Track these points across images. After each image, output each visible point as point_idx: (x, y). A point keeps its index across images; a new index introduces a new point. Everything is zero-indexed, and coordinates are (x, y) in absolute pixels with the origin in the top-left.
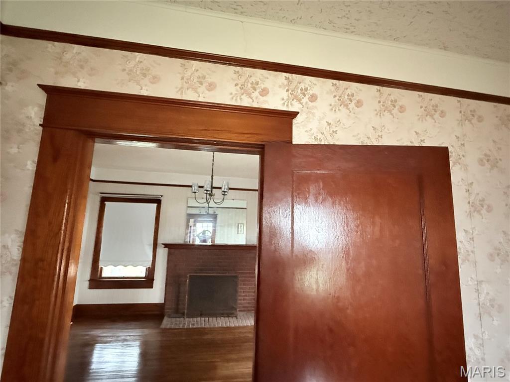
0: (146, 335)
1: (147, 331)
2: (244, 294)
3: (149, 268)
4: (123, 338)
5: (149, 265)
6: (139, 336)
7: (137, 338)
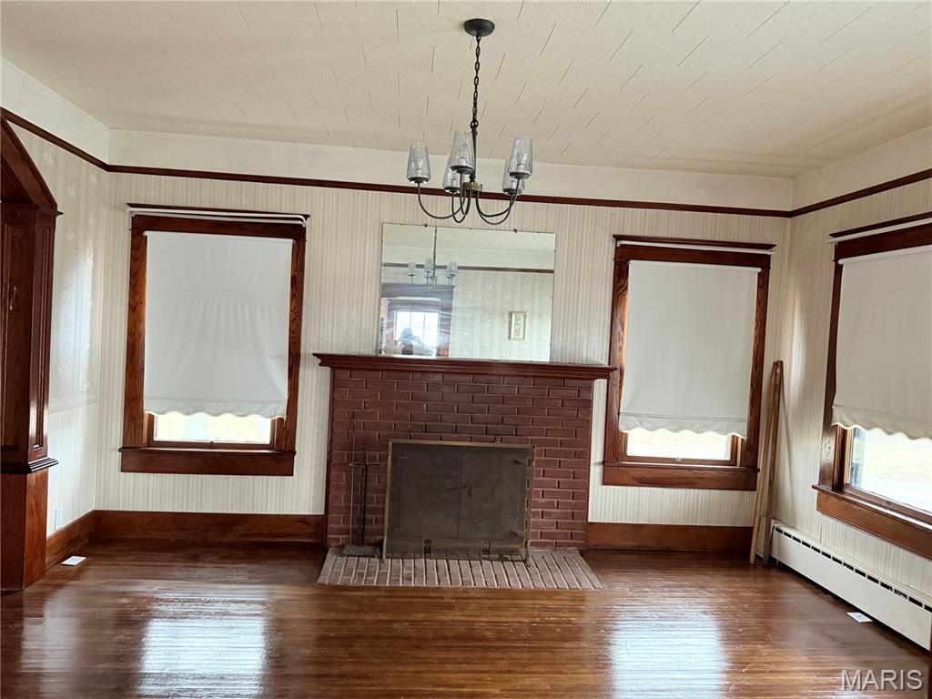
0: (280, 602)
1: (281, 592)
3: (280, 420)
4: (219, 607)
5: (281, 412)
6: (262, 603)
7: (259, 609)
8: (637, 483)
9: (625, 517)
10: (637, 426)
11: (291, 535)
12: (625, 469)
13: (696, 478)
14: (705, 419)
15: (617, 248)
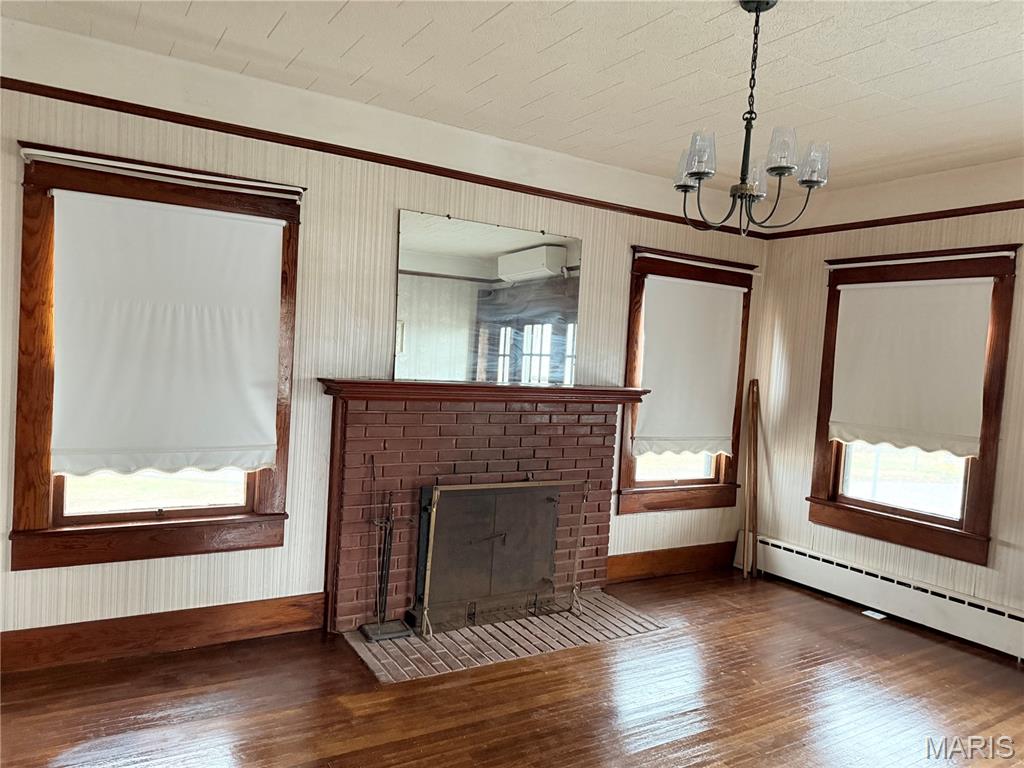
5: (268, 460)
10: (648, 451)
11: (279, 626)
12: (634, 496)
13: (691, 499)
14: (700, 438)
15: (634, 260)
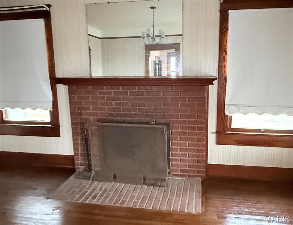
2: (181, 153)
5: (50, 107)
8: (236, 144)
9: (230, 162)
10: (236, 112)
12: (229, 136)
